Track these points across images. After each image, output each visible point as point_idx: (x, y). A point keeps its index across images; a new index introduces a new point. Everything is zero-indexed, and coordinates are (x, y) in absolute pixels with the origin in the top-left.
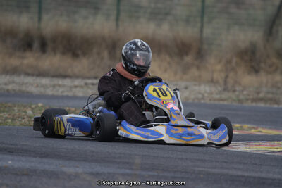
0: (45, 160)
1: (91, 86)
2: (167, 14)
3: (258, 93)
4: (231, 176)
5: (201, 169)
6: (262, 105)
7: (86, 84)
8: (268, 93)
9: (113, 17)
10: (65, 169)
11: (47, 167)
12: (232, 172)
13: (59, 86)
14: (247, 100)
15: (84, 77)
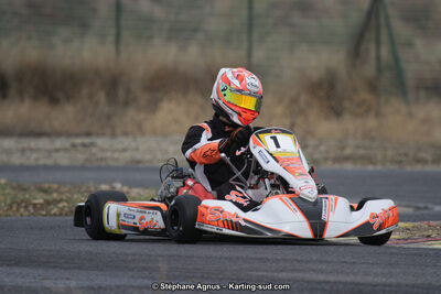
0: (17, 270)
1: (80, 148)
2: (195, 30)
3: (343, 148)
4: (308, 282)
5: (261, 273)
6: (349, 166)
7: (74, 146)
8: (358, 147)
9: (111, 39)
10: (48, 283)
11: (20, 281)
12: (308, 276)
13: (32, 150)
14: (326, 159)
15: (69, 135)
